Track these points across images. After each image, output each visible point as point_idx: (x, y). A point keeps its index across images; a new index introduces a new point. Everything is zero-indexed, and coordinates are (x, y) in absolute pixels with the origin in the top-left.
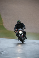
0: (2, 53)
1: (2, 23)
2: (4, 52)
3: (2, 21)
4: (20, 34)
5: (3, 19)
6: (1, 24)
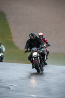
0: (11, 87)
1: (11, 37)
2: (15, 85)
3: (10, 34)
4: (35, 58)
5: (12, 31)
6: (9, 40)
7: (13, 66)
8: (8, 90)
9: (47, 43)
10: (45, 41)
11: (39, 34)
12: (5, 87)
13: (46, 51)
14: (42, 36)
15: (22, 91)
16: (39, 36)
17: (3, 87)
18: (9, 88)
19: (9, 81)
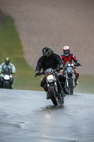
0: (22, 125)
1: (22, 53)
2: (27, 123)
3: (21, 48)
5: (23, 44)
6: (20, 56)
7: (25, 94)
8: (18, 129)
9: (75, 61)
10: (72, 58)
11: (64, 48)
12: (13, 125)
13: (75, 72)
14: (68, 51)
15: (38, 131)
16: (64, 51)
17: (10, 125)
18: (19, 127)
19: (20, 117)
